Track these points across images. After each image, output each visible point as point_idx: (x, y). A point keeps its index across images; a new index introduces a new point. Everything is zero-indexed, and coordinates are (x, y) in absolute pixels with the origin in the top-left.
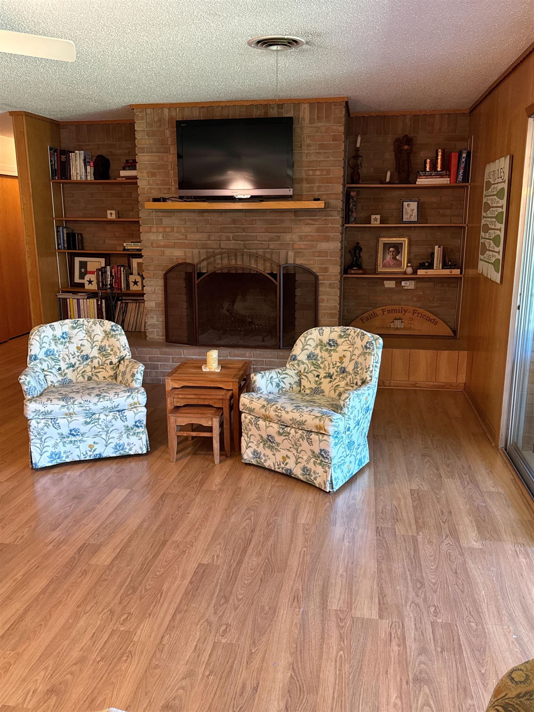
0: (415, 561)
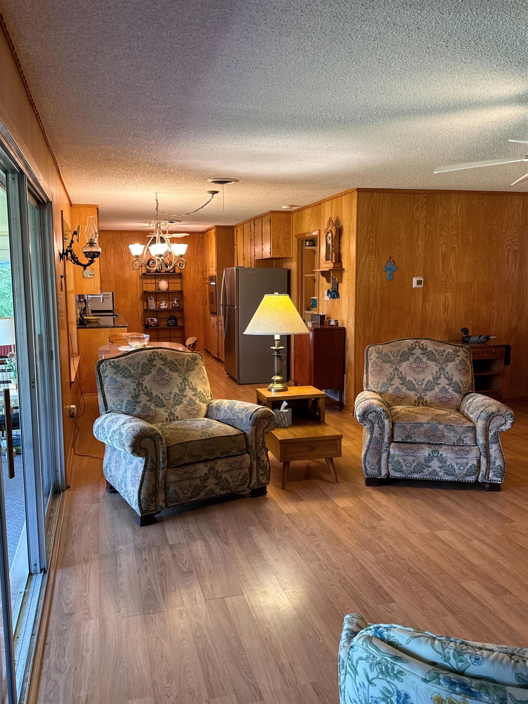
0: (205, 659)
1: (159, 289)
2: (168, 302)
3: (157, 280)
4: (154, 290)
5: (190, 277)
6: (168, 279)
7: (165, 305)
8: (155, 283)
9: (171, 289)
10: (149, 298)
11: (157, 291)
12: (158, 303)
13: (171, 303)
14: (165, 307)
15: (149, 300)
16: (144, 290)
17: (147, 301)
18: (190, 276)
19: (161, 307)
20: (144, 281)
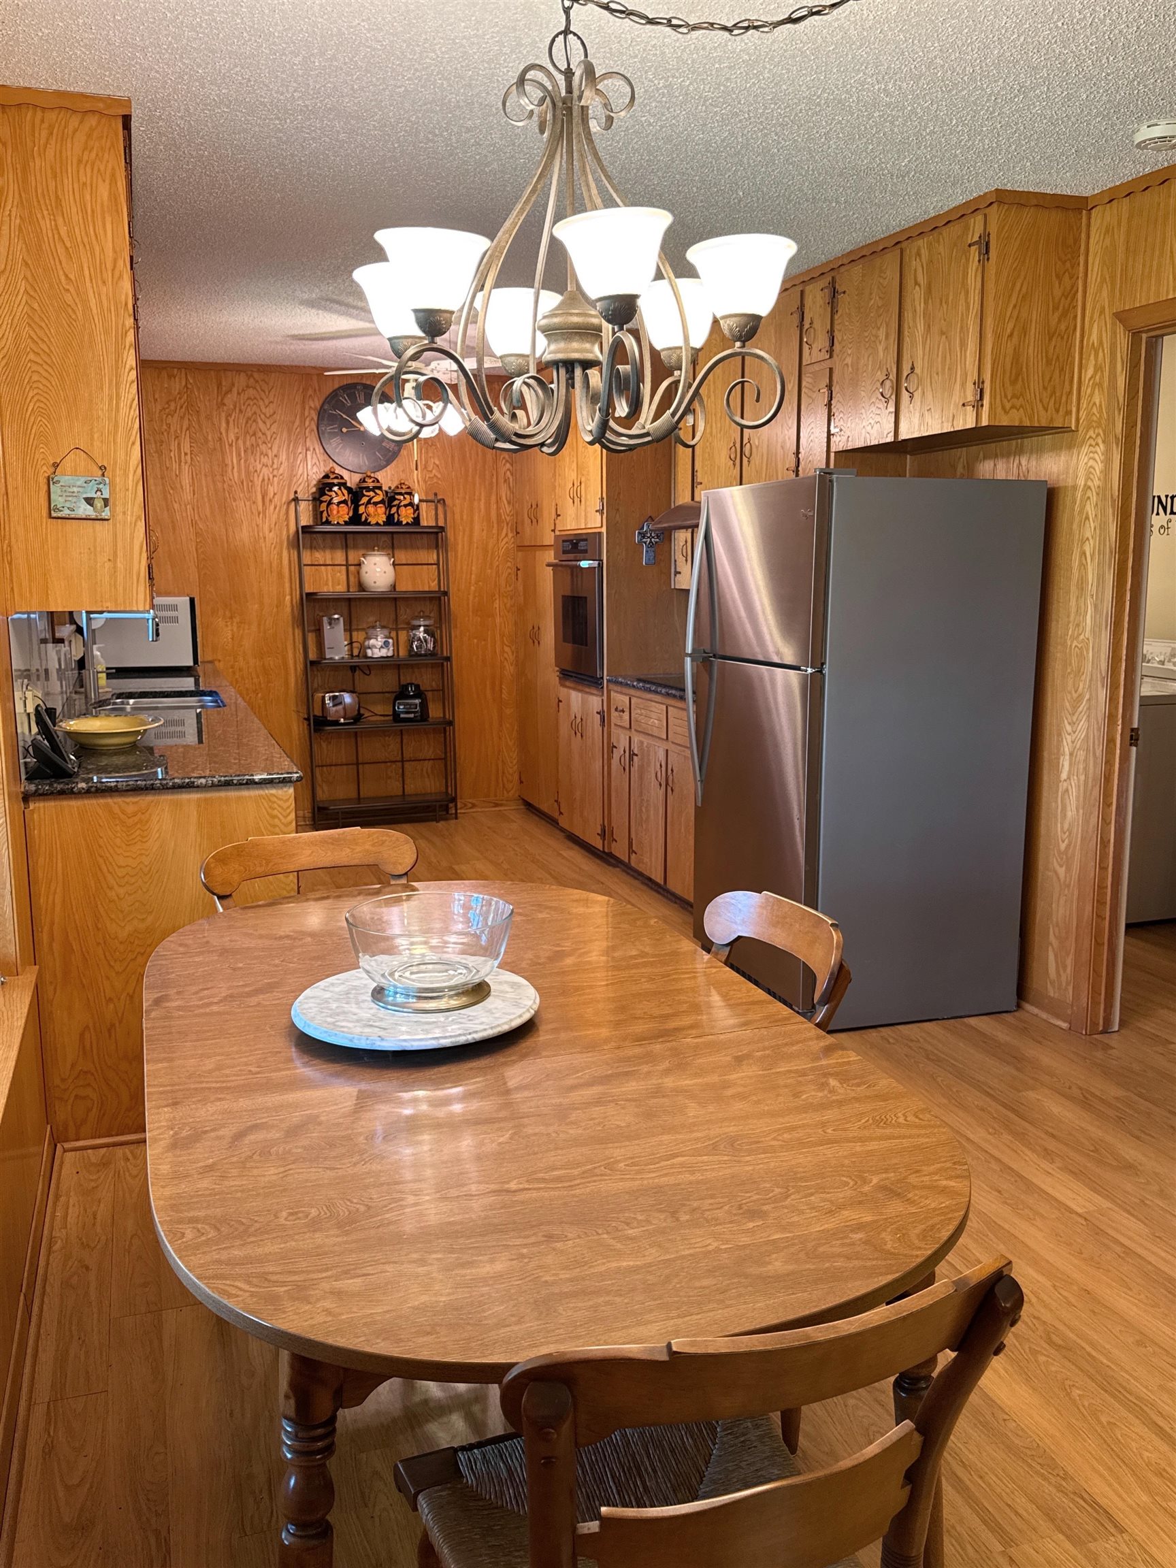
1: (361, 587)
2: (393, 634)
3: (353, 556)
4: (341, 588)
5: (471, 542)
6: (393, 548)
7: (386, 644)
8: (347, 565)
9: (405, 586)
10: (325, 619)
11: (354, 593)
12: (358, 636)
13: (403, 635)
14: (384, 653)
15: (327, 627)
16: (308, 589)
17: (319, 631)
18: (471, 536)
19: (369, 653)
20: (307, 557)
